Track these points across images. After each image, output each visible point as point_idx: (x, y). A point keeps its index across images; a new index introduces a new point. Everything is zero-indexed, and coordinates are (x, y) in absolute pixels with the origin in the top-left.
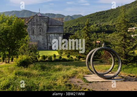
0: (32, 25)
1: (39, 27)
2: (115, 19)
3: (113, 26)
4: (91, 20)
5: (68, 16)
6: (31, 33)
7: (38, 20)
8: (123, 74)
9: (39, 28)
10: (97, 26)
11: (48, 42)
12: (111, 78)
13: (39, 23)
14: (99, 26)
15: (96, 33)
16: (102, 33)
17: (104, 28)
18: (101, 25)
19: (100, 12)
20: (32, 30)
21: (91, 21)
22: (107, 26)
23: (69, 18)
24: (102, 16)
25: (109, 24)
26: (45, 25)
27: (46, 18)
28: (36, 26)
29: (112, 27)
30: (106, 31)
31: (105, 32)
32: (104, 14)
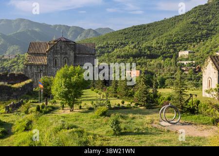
0: (54, 53)
1: (63, 56)
2: (160, 37)
3: (158, 48)
4: (125, 37)
5: (90, 30)
6: (52, 64)
7: (63, 48)
8: (181, 121)
9: (64, 58)
10: (135, 47)
12: (174, 124)
13: (65, 52)
14: (137, 47)
15: (133, 58)
16: (142, 57)
17: (145, 50)
18: (141, 45)
19: (139, 26)
20: (55, 60)
21: (126, 39)
22: (149, 48)
23: (91, 33)
24: (142, 32)
25: (152, 44)
26: (72, 54)
27: (73, 43)
28: (59, 56)
29: (155, 49)
30: (148, 55)
31: (146, 57)
32: (145, 28)
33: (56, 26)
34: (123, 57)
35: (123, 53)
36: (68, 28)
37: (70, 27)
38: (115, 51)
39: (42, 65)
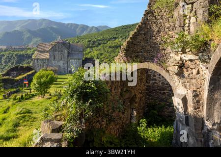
0: (54, 51)
1: (60, 53)
4: (116, 33)
5: (93, 27)
6: (52, 58)
11: (68, 67)
13: (61, 50)
20: (54, 56)
24: (128, 30)
27: (67, 44)
28: (57, 52)
32: (130, 27)
33: (68, 24)
34: (113, 47)
35: (113, 45)
36: (77, 25)
37: (79, 25)
38: (108, 43)
39: (45, 59)
